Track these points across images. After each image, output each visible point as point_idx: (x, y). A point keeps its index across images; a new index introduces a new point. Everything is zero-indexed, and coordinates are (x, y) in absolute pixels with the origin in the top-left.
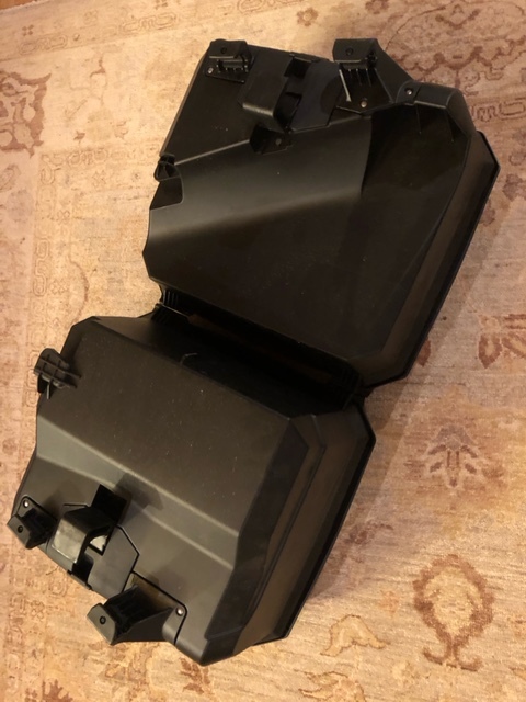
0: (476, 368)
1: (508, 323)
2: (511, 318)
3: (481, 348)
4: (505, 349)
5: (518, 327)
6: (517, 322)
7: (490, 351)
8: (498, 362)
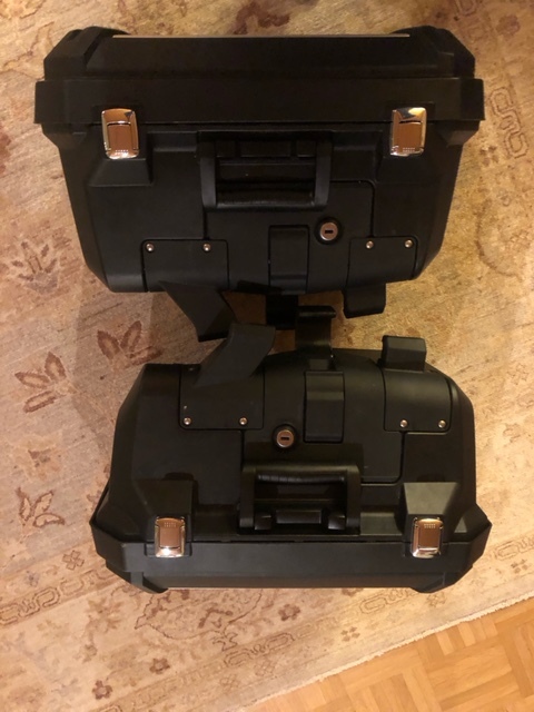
0: (56, 348)
1: (51, 395)
2: (51, 400)
3: (61, 366)
4: (44, 374)
5: (43, 395)
6: (45, 398)
7: (53, 367)
8: (43, 361)
